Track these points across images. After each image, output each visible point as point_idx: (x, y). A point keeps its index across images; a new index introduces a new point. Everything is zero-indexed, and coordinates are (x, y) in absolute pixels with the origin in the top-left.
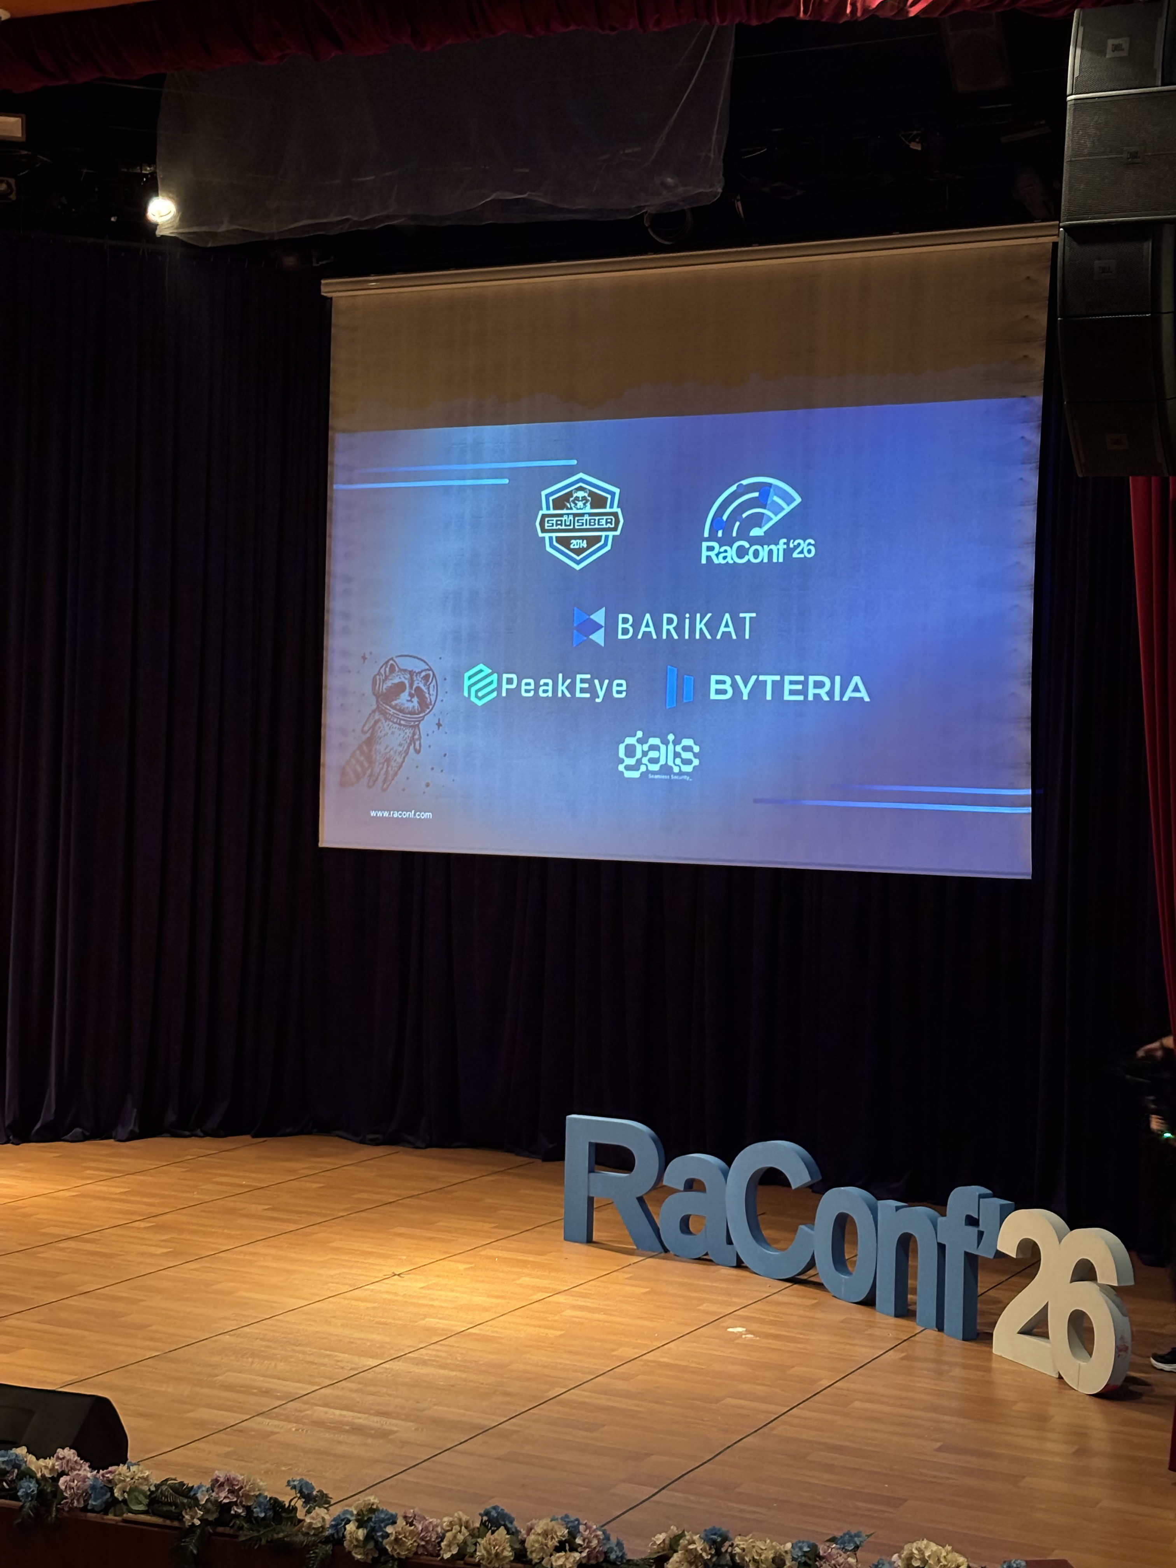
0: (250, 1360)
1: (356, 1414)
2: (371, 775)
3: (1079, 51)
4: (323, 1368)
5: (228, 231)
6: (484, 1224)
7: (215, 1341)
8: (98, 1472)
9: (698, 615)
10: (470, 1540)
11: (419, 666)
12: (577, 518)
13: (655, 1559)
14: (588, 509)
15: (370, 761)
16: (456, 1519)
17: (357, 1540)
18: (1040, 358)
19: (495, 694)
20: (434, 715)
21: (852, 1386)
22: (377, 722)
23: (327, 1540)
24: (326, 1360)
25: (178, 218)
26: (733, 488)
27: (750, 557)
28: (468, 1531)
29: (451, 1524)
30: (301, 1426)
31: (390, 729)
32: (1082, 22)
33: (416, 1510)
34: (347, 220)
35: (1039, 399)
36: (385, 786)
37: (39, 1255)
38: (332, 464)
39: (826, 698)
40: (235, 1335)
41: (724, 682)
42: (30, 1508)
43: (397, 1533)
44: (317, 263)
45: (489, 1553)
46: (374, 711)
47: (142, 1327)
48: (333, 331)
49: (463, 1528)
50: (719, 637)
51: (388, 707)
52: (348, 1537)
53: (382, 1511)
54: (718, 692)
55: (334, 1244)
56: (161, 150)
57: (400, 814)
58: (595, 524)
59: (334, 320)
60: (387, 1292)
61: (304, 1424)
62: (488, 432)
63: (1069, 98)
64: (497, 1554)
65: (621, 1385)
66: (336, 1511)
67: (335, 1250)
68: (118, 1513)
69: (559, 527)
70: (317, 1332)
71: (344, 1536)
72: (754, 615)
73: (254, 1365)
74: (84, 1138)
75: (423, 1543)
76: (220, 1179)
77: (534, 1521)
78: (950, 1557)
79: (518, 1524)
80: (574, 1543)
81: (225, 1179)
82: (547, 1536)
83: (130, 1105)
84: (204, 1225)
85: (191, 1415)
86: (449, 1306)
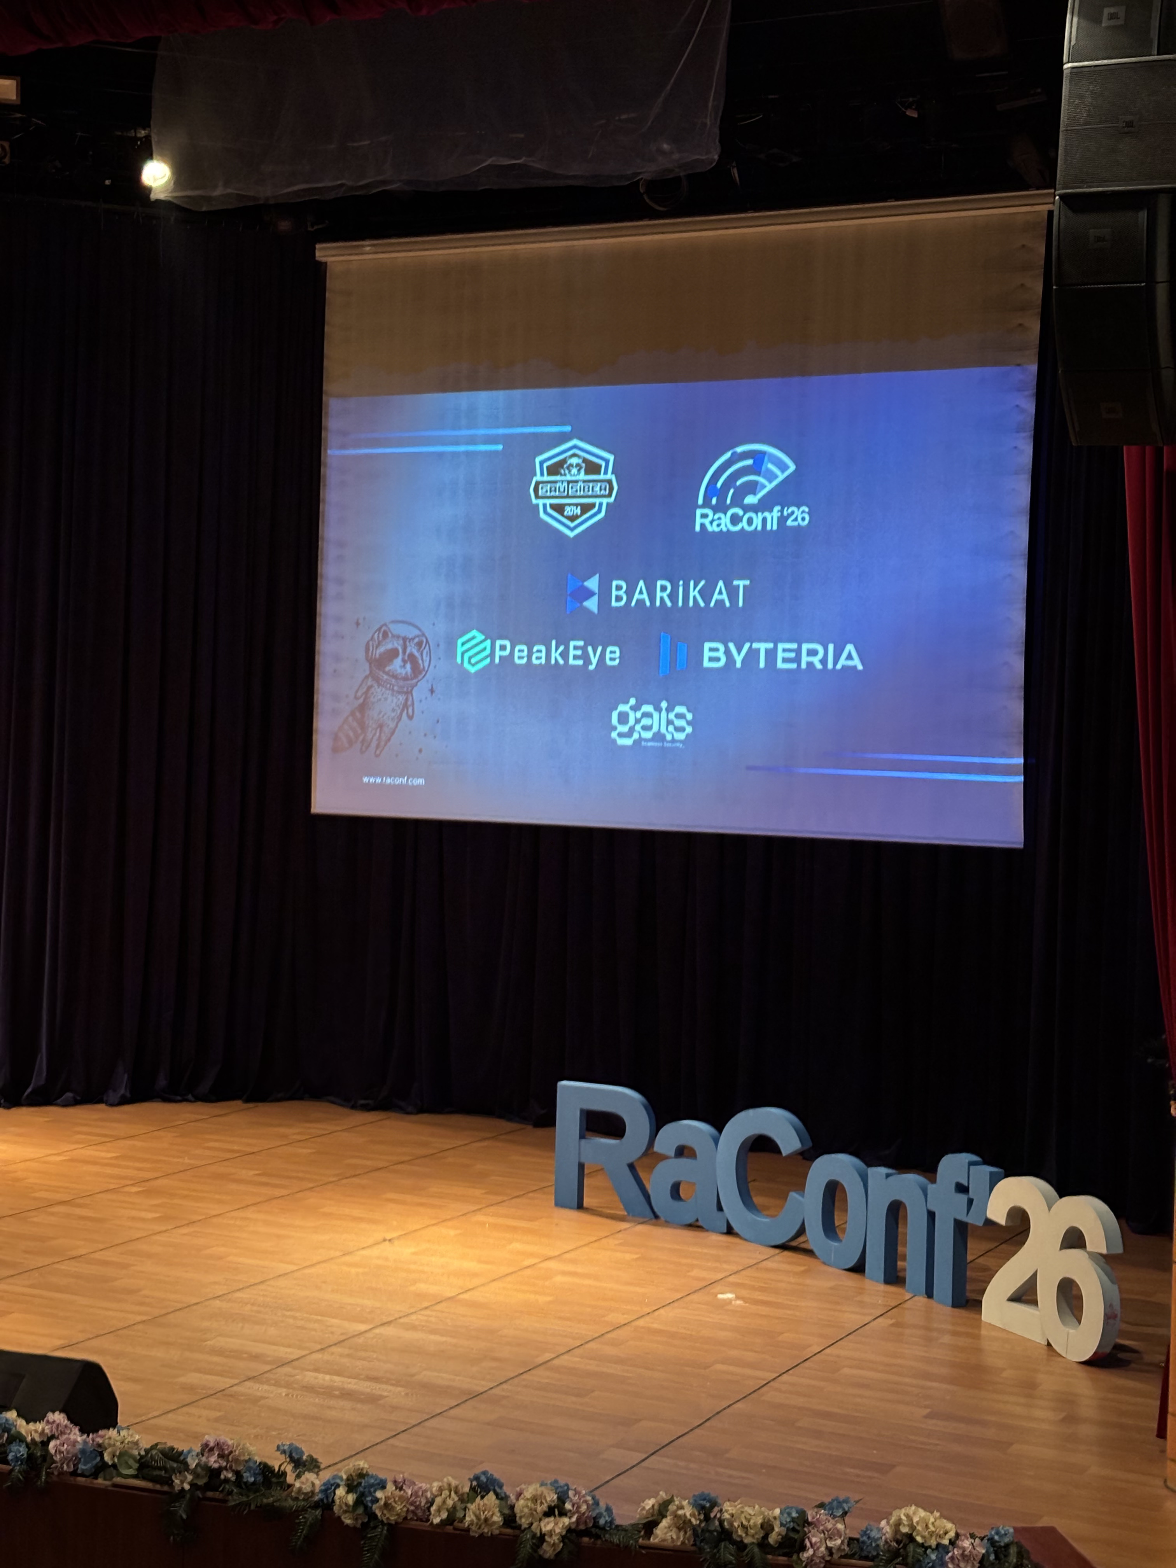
0: (240, 1325)
1: (346, 1379)
2: (363, 741)
3: (1075, 19)
4: (313, 1333)
5: (223, 195)
6: (475, 1190)
7: (205, 1307)
8: (88, 1436)
10: (459, 1506)
11: (412, 632)
13: (645, 1524)
14: (582, 476)
15: (363, 726)
16: (445, 1484)
17: (346, 1504)
18: (1035, 326)
20: (427, 681)
21: (841, 1352)
23: (316, 1505)
24: (316, 1326)
25: (173, 182)
27: (744, 524)
28: (458, 1496)
29: (441, 1490)
30: (291, 1391)
33: (406, 1475)
34: (343, 185)
35: (1034, 368)
36: (378, 752)
37: (30, 1220)
38: (327, 429)
39: (819, 666)
40: (225, 1299)
41: (717, 650)
42: (19, 1472)
43: (387, 1498)
44: (313, 227)
45: (478, 1518)
46: (367, 677)
47: (132, 1292)
48: (327, 295)
49: (452, 1493)
50: (712, 604)
52: (337, 1501)
53: (372, 1477)
54: (711, 659)
55: (326, 1210)
56: (156, 112)
57: (393, 781)
59: (328, 284)
60: (378, 1258)
61: (294, 1389)
62: (483, 398)
63: (1065, 66)
64: (486, 1520)
65: (610, 1351)
66: (326, 1475)
67: (326, 1215)
68: (108, 1477)
69: (553, 494)
70: (308, 1297)
71: (333, 1501)
73: (244, 1330)
74: (75, 1103)
75: (412, 1508)
76: (211, 1144)
77: (523, 1486)
78: (938, 1523)
79: (507, 1490)
80: (564, 1508)
81: (216, 1145)
82: (536, 1501)
83: (120, 1070)
84: (194, 1190)
85: (181, 1379)
86: (439, 1271)
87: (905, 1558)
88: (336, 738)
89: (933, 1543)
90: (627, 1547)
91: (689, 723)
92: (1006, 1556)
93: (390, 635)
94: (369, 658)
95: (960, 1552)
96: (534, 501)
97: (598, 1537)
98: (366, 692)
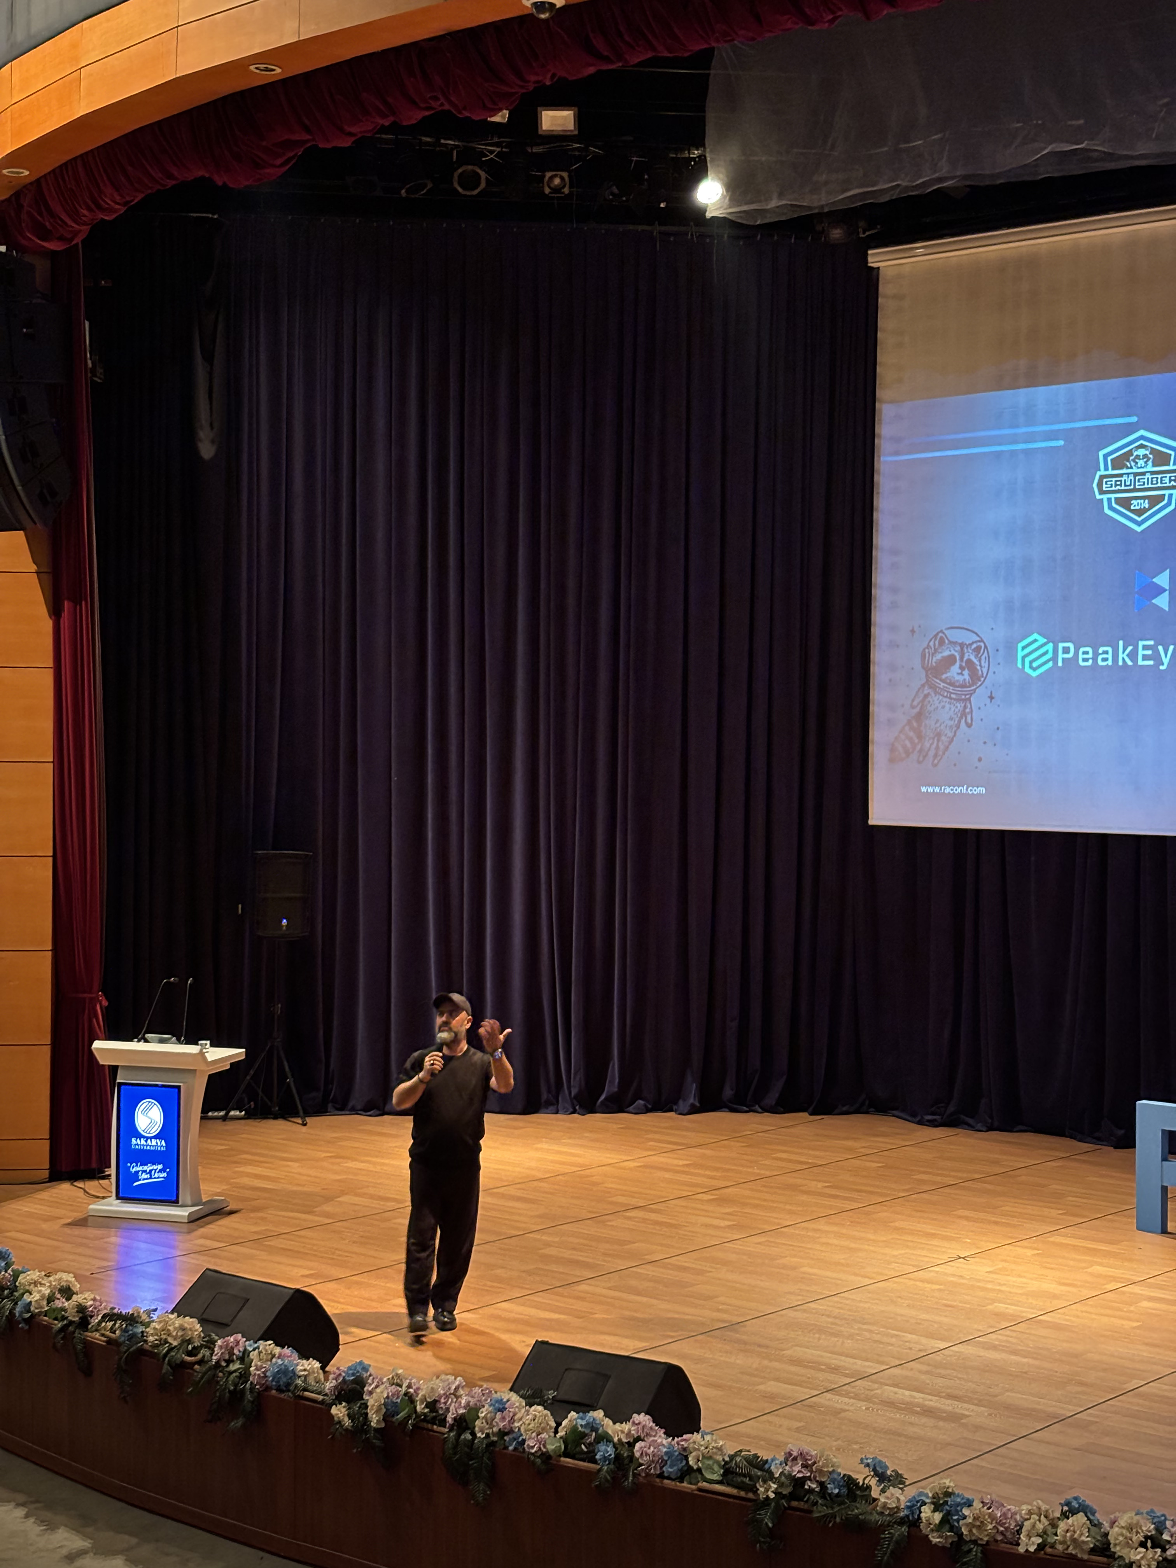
0: (817, 1336)
1: (926, 1396)
2: (920, 751)
4: (890, 1348)
5: (778, 207)
6: (1052, 1210)
7: (782, 1316)
8: (673, 1439)
10: (1050, 1530)
11: (968, 638)
12: (1137, 478)
14: (1150, 468)
15: (920, 737)
16: (1035, 1508)
17: (932, 1522)
19: (1050, 664)
20: (986, 688)
22: (926, 696)
23: (902, 1521)
24: (893, 1340)
25: (728, 198)
28: (1049, 1521)
29: (1030, 1513)
30: (871, 1405)
31: (940, 703)
33: (994, 1497)
34: (898, 185)
36: (936, 761)
37: (608, 1223)
38: (880, 436)
40: (800, 1310)
42: (607, 1472)
43: (975, 1517)
44: (864, 233)
45: (1068, 1542)
46: (923, 685)
47: (709, 1298)
48: (880, 300)
49: (1042, 1516)
51: (938, 681)
52: (924, 1519)
53: (958, 1495)
55: (897, 1224)
56: (710, 132)
57: (952, 790)
58: (1157, 483)
59: (881, 289)
60: (954, 1275)
61: (874, 1403)
62: (1041, 394)
64: (1075, 1543)
66: (911, 1492)
67: (898, 1229)
68: (694, 1481)
69: (1118, 487)
70: (883, 1311)
71: (919, 1518)
73: (821, 1341)
74: (647, 1111)
75: (1001, 1529)
76: (779, 1155)
77: (1117, 1514)
79: (1101, 1516)
80: (1162, 1539)
81: (784, 1156)
82: (1132, 1530)
83: (689, 1078)
84: (765, 1200)
85: (762, 1387)
86: (1020, 1292)
93: (947, 641)
94: (925, 666)
96: (1098, 497)
98: (923, 701)
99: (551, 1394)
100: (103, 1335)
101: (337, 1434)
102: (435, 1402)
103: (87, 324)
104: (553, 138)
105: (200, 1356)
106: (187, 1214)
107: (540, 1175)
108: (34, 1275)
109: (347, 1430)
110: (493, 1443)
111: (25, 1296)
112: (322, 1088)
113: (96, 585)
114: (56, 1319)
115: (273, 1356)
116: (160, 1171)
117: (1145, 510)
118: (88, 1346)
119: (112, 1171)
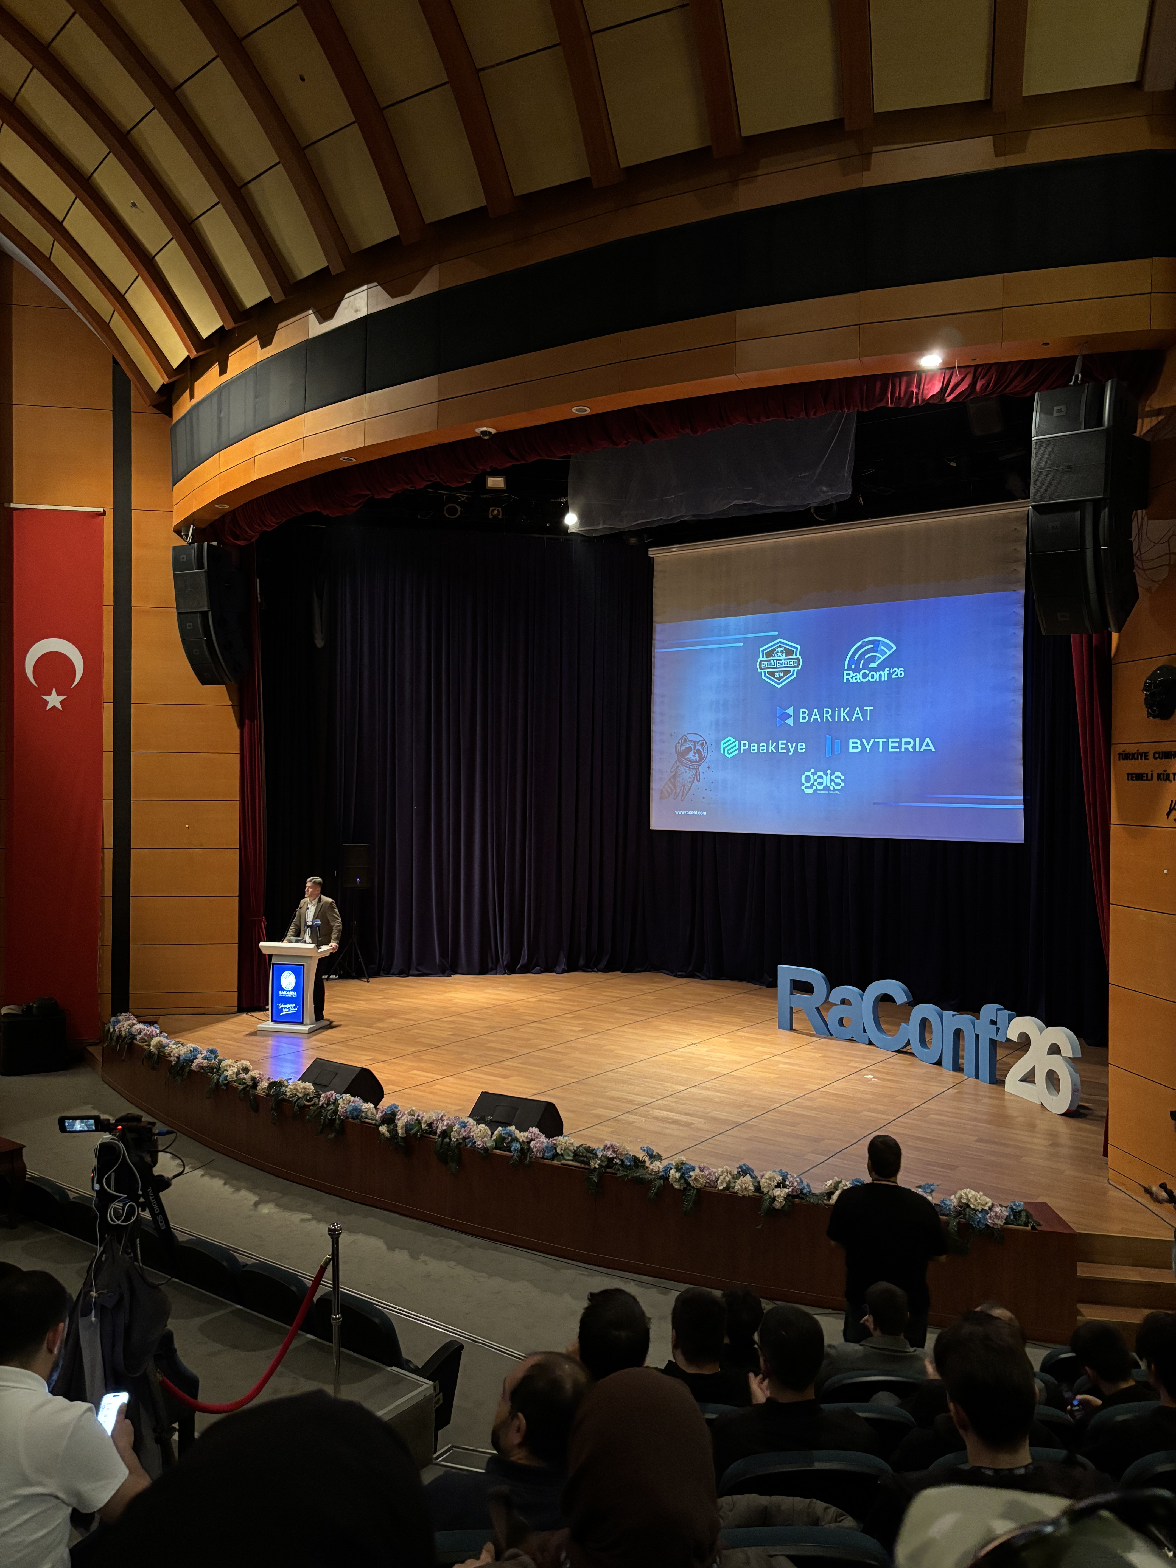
0: (622, 1085)
1: (675, 1114)
2: (676, 793)
3: (1038, 414)
4: (658, 1090)
5: (602, 528)
6: (737, 1019)
7: (605, 1075)
8: (549, 1139)
9: (842, 709)
10: (732, 1181)
13: (827, 1193)
14: (784, 657)
15: (675, 787)
16: (725, 1169)
17: (675, 1178)
18: (1023, 571)
19: (737, 752)
20: (707, 763)
21: (930, 1106)
23: (661, 1178)
24: (659, 1086)
25: (579, 523)
26: (860, 643)
27: (869, 678)
28: (731, 1176)
29: (723, 1172)
32: (1040, 399)
33: (705, 1165)
34: (661, 519)
35: (1023, 592)
37: (520, 1030)
38: (655, 640)
39: (911, 750)
40: (614, 1072)
41: (857, 743)
42: (517, 1156)
43: (696, 1175)
44: (647, 541)
45: (742, 1187)
46: (676, 761)
47: (569, 1067)
48: (654, 573)
49: (728, 1174)
50: (853, 720)
52: (671, 1176)
53: (688, 1164)
54: (853, 748)
55: (662, 1028)
56: (570, 491)
57: (690, 813)
59: (655, 568)
60: (689, 1053)
61: (649, 1118)
62: (732, 620)
63: (1033, 439)
64: (746, 1188)
65: (808, 1103)
66: (665, 1163)
67: (664, 1030)
68: (559, 1160)
70: (654, 1072)
71: (669, 1176)
72: (872, 708)
73: (625, 1088)
74: (542, 972)
75: (708, 1181)
76: (605, 994)
77: (764, 1172)
78: (982, 1198)
79: (756, 1173)
80: (785, 1184)
81: (608, 994)
82: (771, 1180)
83: (562, 955)
84: (598, 1017)
85: (594, 1111)
86: (720, 1060)
87: (965, 1215)
88: (662, 792)
89: (980, 1208)
90: (818, 1204)
91: (842, 781)
92: (1020, 1216)
95: (994, 1214)
96: (759, 671)
97: (803, 1199)
98: (676, 769)
99: (489, 1118)
100: (264, 1092)
101: (382, 1140)
102: (431, 1123)
103: (258, 580)
104: (495, 491)
105: (313, 1102)
106: (307, 1029)
107: (485, 1006)
108: (229, 1062)
109: (387, 1138)
110: (460, 1143)
111: (225, 1073)
112: (377, 962)
113: (262, 713)
114: (240, 1084)
115: (350, 1101)
116: (294, 1007)
117: (781, 677)
118: (257, 1097)
119: (270, 1007)
